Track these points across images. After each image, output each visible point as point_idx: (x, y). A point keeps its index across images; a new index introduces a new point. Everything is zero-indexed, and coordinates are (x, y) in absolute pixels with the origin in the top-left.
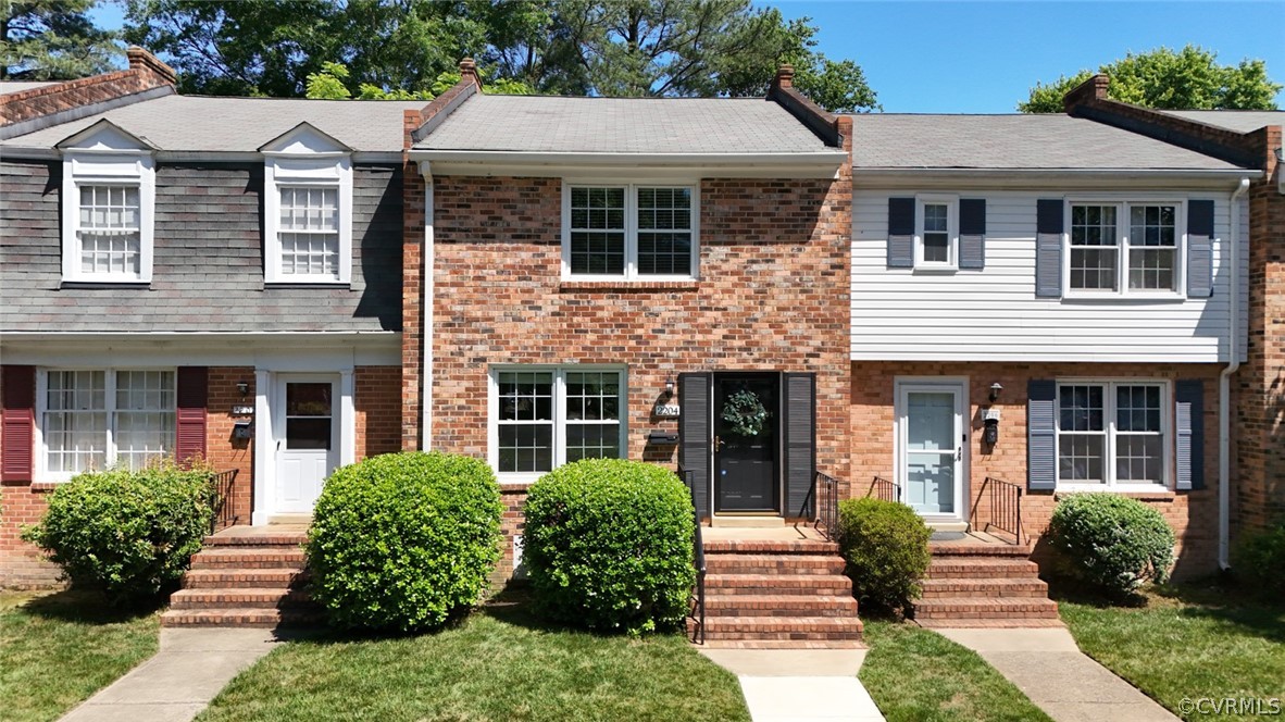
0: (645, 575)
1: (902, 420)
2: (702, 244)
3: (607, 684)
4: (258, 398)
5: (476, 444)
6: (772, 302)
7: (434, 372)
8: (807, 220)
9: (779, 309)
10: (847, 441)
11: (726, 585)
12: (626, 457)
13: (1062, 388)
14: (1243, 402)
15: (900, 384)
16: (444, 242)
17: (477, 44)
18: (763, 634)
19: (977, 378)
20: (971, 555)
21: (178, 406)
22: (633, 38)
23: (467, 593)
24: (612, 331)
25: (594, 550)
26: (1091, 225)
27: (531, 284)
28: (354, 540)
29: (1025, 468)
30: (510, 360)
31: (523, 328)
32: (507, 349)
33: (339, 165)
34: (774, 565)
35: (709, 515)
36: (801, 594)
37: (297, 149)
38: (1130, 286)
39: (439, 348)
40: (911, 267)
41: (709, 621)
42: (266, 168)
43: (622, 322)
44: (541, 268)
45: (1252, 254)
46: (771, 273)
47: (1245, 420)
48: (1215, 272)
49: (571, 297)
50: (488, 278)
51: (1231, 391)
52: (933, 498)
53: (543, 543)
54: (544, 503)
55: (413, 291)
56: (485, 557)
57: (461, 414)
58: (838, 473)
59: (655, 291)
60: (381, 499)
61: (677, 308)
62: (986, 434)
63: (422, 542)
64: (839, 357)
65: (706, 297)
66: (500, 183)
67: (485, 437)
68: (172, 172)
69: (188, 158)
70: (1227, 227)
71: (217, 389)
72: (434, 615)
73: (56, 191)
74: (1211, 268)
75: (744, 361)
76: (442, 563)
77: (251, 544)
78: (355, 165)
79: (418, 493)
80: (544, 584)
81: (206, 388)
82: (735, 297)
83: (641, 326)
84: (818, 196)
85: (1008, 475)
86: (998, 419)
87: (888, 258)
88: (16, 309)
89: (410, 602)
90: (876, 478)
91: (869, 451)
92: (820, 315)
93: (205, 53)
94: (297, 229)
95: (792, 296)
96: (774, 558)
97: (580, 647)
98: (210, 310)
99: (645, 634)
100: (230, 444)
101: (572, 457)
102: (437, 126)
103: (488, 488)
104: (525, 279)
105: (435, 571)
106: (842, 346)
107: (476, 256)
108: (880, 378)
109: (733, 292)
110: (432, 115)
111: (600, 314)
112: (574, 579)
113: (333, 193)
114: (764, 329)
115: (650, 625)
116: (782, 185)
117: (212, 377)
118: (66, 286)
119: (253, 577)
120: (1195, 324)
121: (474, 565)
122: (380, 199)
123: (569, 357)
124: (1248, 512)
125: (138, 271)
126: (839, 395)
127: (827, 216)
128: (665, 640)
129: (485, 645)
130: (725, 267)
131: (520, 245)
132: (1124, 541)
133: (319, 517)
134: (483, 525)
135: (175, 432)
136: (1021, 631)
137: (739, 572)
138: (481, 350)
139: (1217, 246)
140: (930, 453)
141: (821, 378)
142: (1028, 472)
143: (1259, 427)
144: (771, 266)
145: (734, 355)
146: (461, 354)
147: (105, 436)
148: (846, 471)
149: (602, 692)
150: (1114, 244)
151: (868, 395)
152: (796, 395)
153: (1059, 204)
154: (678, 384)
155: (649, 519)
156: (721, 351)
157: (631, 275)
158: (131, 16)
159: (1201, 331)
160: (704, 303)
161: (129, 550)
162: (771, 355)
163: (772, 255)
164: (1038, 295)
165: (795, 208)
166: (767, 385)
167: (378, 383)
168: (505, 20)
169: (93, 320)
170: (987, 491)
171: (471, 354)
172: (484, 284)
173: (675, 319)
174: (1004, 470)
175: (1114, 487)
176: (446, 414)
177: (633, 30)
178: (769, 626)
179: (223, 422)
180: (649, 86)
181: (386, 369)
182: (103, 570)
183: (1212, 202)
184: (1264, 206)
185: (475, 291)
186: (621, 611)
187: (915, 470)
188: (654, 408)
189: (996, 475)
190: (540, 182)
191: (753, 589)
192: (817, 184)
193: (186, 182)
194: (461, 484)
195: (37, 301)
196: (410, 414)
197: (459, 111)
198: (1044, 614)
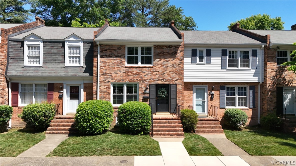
0: (141, 123)
1: (194, 94)
2: (154, 58)
3: (133, 143)
4: (64, 89)
5: (108, 98)
6: (168, 70)
7: (100, 84)
8: (175, 54)
9: (169, 71)
10: (183, 98)
11: (158, 126)
12: (139, 101)
13: (227, 87)
14: (263, 90)
15: (194, 86)
16: (102, 58)
17: (108, 13)
18: (164, 135)
19: (210, 85)
20: (207, 120)
21: (48, 91)
22: (143, 12)
23: (106, 127)
24: (136, 76)
25: (131, 118)
26: (232, 55)
27: (119, 66)
28: (84, 116)
29: (219, 103)
30: (115, 82)
31: (118, 75)
32: (114, 79)
33: (80, 42)
34: (167, 122)
35: (155, 113)
36: (172, 128)
37: (72, 39)
38: (240, 67)
39: (101, 79)
40: (196, 63)
41: (154, 133)
42: (66, 43)
43: (138, 74)
44: (121, 63)
45: (265, 60)
46: (168, 64)
47: (263, 94)
48: (257, 64)
49: (127, 69)
50: (111, 65)
51: (261, 88)
52: (201, 110)
53: (121, 117)
54: (122, 109)
55: (95, 68)
56: (110, 120)
57: (105, 92)
58: (181, 104)
59: (144, 68)
60: (90, 108)
61: (149, 71)
62: (211, 97)
63: (98, 117)
64: (181, 81)
65: (155, 69)
66: (113, 46)
67: (110, 97)
68: (46, 44)
69: (50, 41)
70: (260, 55)
71: (56, 87)
72: (100, 131)
73: (23, 47)
74: (256, 63)
75: (162, 82)
76: (102, 121)
77: (63, 118)
78: (84, 42)
79: (97, 107)
80: (122, 125)
81: (53, 87)
82: (160, 69)
83: (142, 75)
84: (177, 49)
85: (216, 105)
86: (214, 94)
87: (191, 61)
88: (15, 71)
89: (95, 128)
90: (189, 106)
91: (188, 100)
92: (178, 73)
93: (48, 15)
94: (72, 55)
95: (172, 69)
96: (167, 121)
97: (129, 137)
98: (54, 71)
99: (141, 135)
100: (58, 99)
101: (127, 101)
102: (100, 34)
103: (110, 107)
104: (118, 65)
105: (100, 122)
106: (182, 79)
107: (108, 61)
108: (190, 85)
109: (160, 68)
110: (99, 32)
111: (133, 72)
112: (127, 124)
113: (79, 48)
114: (166, 75)
115: (142, 133)
116: (170, 46)
117: (55, 85)
118: (25, 66)
119: (64, 125)
120: (253, 74)
121: (108, 122)
122: (89, 49)
123: (127, 81)
124: (264, 112)
125: (39, 64)
126: (181, 89)
127: (179, 53)
128: (145, 136)
129: (110, 137)
130: (158, 63)
131: (117, 58)
132: (237, 117)
133: (77, 112)
134: (110, 114)
135: (47, 96)
136: (216, 135)
137: (160, 123)
138: (109, 79)
139: (257, 59)
140: (200, 100)
141: (178, 85)
142: (220, 104)
143: (266, 95)
144: (168, 63)
145: (160, 81)
146: (105, 80)
147: (33, 97)
148: (183, 104)
149: (132, 144)
150: (237, 58)
151: (187, 89)
152: (173, 89)
153: (226, 50)
154: (149, 87)
155: (142, 112)
156: (158, 80)
157: (140, 64)
158: (32, 7)
159: (254, 76)
160: (154, 70)
161: (40, 119)
162: (168, 81)
163: (168, 61)
164: (222, 69)
165: (172, 51)
166: (167, 87)
167: (88, 86)
168: (114, 8)
169: (31, 74)
170: (211, 108)
171: (107, 80)
172: (110, 66)
173: (148, 73)
174: (215, 104)
175: (237, 107)
176: (102, 92)
177: (143, 10)
178: (166, 133)
179: (57, 94)
180: (146, 22)
181: (90, 83)
182: (34, 123)
183: (257, 50)
184: (267, 51)
185: (108, 68)
186: (136, 130)
187: (197, 104)
188: (144, 91)
189: (213, 105)
190: (121, 46)
191: (163, 127)
192: (177, 46)
193: (49, 46)
194: (105, 106)
195: (19, 70)
196: (95, 92)
197: (105, 31)
198: (221, 132)
